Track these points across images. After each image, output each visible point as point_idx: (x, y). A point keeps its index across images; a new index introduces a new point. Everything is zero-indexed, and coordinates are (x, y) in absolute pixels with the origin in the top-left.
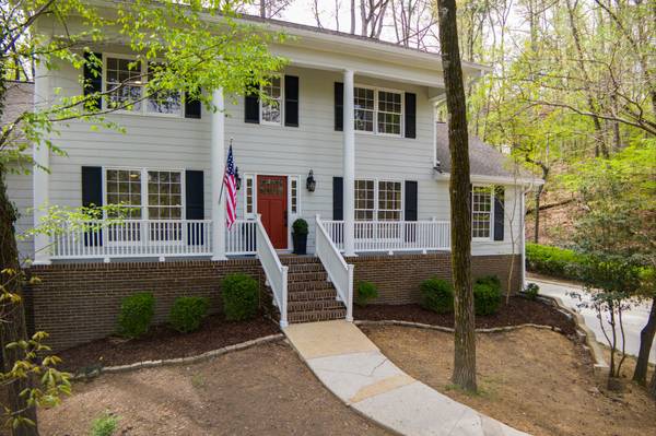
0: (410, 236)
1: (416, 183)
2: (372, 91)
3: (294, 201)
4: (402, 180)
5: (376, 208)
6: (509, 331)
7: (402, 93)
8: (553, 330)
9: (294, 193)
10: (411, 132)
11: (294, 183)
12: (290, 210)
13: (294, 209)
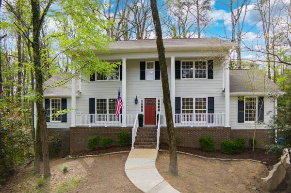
0: (211, 120)
1: (213, 98)
2: (192, 62)
3: (159, 107)
4: (206, 96)
5: (194, 109)
6: (235, 161)
7: (206, 61)
8: (262, 163)
9: (159, 104)
10: (211, 77)
11: (159, 101)
12: (157, 110)
13: (159, 110)
